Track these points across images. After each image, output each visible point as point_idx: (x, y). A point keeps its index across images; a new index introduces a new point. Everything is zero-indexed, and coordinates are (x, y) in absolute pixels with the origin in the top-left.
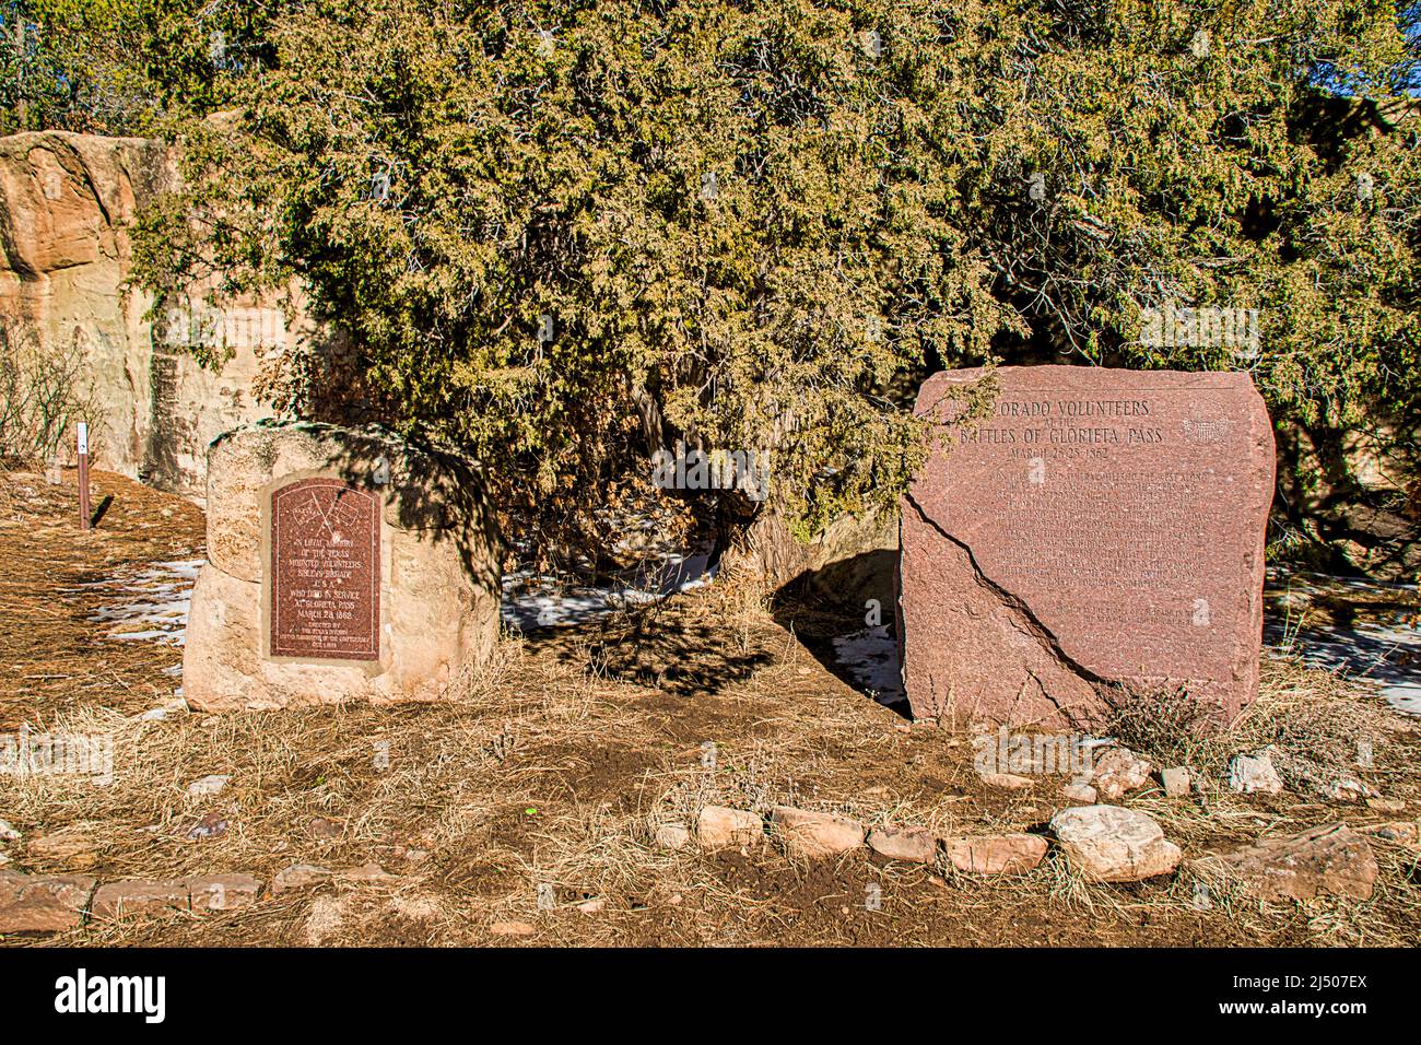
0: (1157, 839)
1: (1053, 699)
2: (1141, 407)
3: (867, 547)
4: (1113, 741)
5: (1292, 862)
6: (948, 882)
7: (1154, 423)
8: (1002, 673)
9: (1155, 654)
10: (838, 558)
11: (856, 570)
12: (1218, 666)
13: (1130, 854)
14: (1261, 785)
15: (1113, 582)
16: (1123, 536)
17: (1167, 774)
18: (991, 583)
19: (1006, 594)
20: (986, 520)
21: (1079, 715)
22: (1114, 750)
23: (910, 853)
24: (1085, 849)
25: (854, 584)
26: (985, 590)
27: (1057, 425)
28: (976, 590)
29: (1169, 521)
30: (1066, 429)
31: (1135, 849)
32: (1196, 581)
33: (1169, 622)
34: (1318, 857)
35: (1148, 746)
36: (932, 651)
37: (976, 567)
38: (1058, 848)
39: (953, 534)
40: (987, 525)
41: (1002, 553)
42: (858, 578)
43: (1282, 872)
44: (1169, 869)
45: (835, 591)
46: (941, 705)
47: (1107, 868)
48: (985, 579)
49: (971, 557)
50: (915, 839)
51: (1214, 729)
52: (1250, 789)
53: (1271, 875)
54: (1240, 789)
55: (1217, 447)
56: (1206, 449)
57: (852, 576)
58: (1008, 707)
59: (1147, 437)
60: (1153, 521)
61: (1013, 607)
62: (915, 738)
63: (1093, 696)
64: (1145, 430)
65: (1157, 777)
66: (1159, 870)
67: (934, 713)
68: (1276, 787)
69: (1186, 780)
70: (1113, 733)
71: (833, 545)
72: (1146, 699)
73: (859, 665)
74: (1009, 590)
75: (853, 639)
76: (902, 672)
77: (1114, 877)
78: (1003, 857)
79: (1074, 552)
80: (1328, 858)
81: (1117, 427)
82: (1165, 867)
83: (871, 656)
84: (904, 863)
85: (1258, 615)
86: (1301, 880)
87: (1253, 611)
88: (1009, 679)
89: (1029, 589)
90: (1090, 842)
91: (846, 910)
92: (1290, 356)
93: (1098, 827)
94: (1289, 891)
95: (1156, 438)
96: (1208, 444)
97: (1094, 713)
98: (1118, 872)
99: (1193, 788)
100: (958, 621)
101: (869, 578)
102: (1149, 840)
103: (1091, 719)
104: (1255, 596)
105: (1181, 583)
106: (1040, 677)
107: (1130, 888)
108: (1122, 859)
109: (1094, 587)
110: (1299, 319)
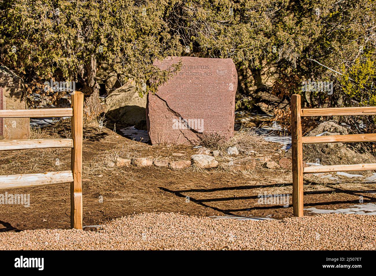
0: (214, 160)
1: (187, 138)
2: (207, 67)
3: (123, 105)
4: (201, 146)
5: (240, 163)
6: (172, 170)
7: (210, 71)
8: (174, 132)
9: (211, 126)
10: (113, 108)
11: (120, 111)
12: (225, 128)
13: (208, 162)
14: (234, 153)
15: (201, 109)
16: (203, 98)
17: (214, 152)
18: (171, 110)
19: (175, 112)
20: (170, 95)
21: (193, 141)
22: (202, 148)
23: (163, 165)
24: (199, 162)
25: (120, 115)
26: (170, 112)
27: (187, 71)
28: (168, 112)
29: (213, 94)
30: (190, 72)
31: (209, 161)
32: (220, 108)
33: (214, 118)
34: (245, 162)
35: (210, 146)
36: (157, 128)
37: (168, 106)
38: (194, 162)
39: (162, 98)
40: (170, 96)
41: (174, 103)
42: (121, 114)
43: (238, 165)
44: (216, 166)
45: (114, 118)
46: (159, 141)
47: (204, 165)
48: (170, 109)
49: (167, 104)
50: (164, 162)
51: (224, 142)
52: (232, 154)
53: (236, 166)
54: (230, 154)
55: (224, 77)
56: (222, 77)
57: (120, 113)
58: (176, 140)
59: (208, 74)
60: (210, 94)
61: (177, 116)
62: (154, 149)
63: (196, 137)
64: (208, 73)
65: (212, 153)
66: (214, 166)
67: (158, 142)
68: (237, 153)
69: (218, 153)
70: (201, 145)
71: (111, 104)
72: (209, 136)
73: (131, 135)
74: (176, 112)
75: (126, 130)
76: (149, 133)
77: (205, 167)
78: (182, 165)
79: (192, 102)
80: (247, 162)
81: (202, 72)
82: (215, 166)
83: (133, 133)
84: (162, 167)
85: (233, 116)
86: (241, 167)
87: (232, 115)
88: (176, 133)
89: (181, 111)
90: (200, 160)
91: (153, 174)
92: (242, 50)
93: (202, 157)
94: (239, 169)
95: (210, 75)
96: (222, 76)
97: (196, 141)
98: (206, 166)
99: (220, 154)
100: (163, 120)
101: (125, 113)
102: (212, 159)
103: (196, 142)
104: (233, 112)
105: (216, 109)
106: (184, 133)
107: (209, 169)
108: (207, 163)
109: (196, 110)
110: (245, 40)
